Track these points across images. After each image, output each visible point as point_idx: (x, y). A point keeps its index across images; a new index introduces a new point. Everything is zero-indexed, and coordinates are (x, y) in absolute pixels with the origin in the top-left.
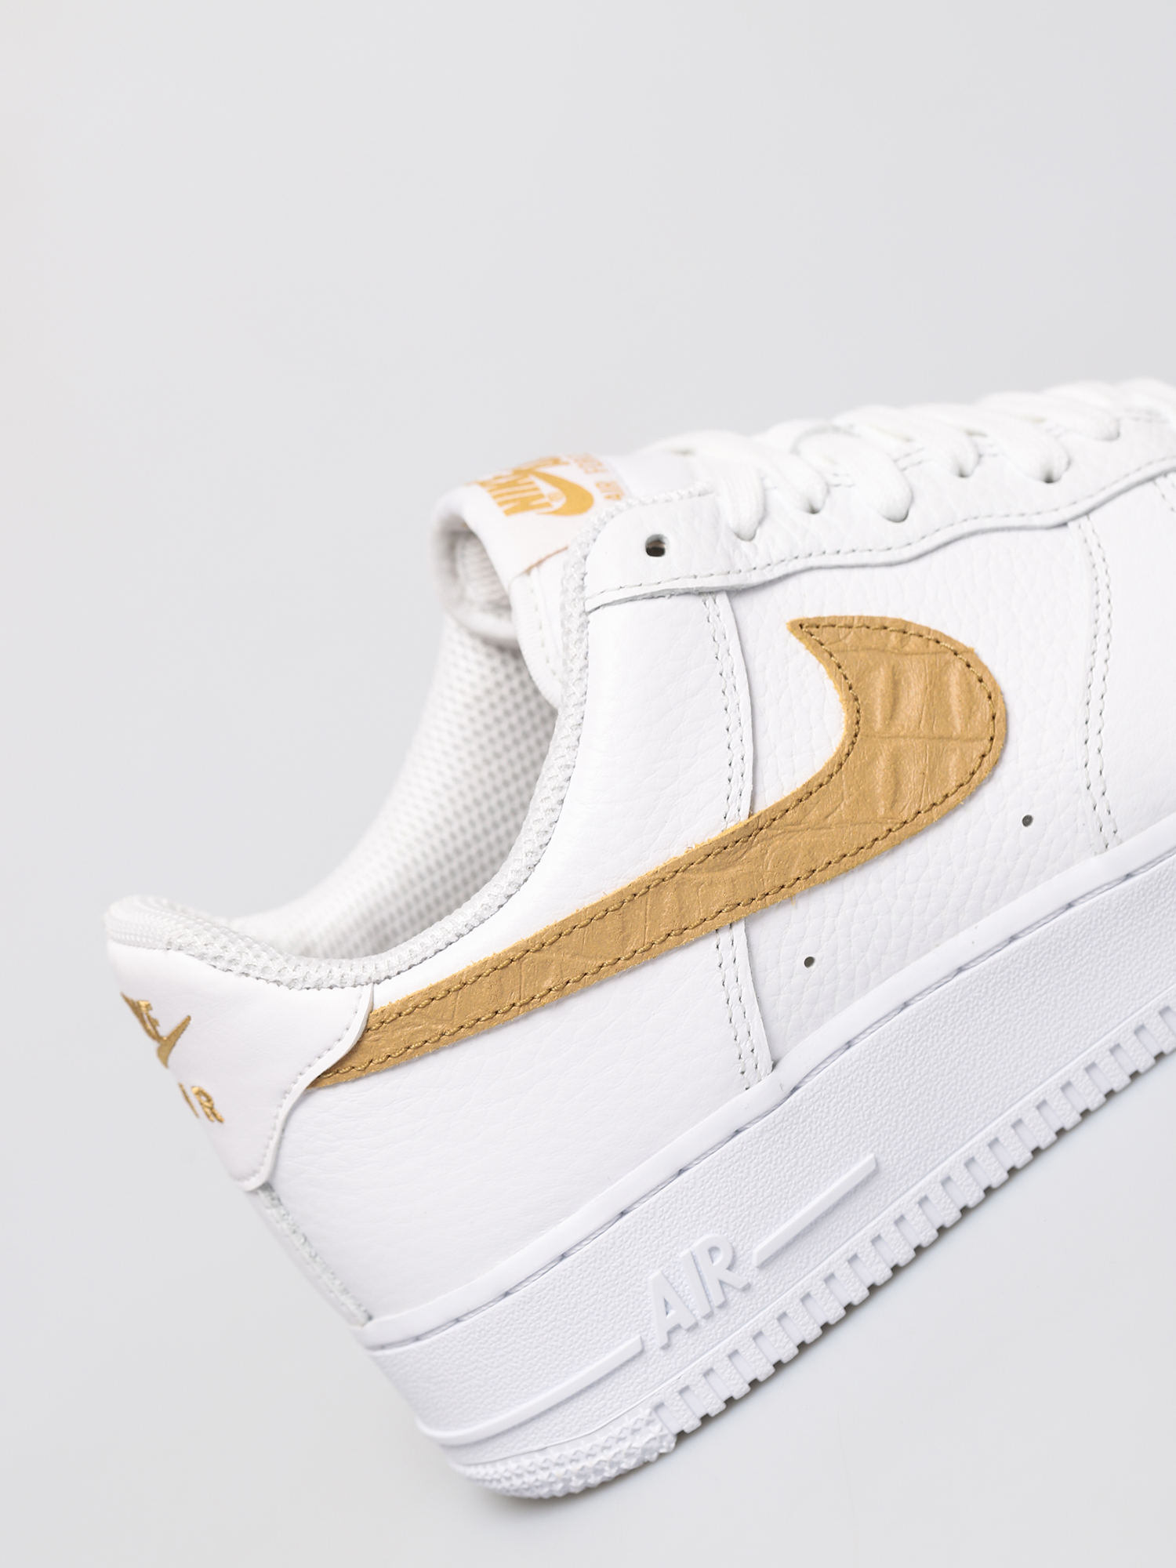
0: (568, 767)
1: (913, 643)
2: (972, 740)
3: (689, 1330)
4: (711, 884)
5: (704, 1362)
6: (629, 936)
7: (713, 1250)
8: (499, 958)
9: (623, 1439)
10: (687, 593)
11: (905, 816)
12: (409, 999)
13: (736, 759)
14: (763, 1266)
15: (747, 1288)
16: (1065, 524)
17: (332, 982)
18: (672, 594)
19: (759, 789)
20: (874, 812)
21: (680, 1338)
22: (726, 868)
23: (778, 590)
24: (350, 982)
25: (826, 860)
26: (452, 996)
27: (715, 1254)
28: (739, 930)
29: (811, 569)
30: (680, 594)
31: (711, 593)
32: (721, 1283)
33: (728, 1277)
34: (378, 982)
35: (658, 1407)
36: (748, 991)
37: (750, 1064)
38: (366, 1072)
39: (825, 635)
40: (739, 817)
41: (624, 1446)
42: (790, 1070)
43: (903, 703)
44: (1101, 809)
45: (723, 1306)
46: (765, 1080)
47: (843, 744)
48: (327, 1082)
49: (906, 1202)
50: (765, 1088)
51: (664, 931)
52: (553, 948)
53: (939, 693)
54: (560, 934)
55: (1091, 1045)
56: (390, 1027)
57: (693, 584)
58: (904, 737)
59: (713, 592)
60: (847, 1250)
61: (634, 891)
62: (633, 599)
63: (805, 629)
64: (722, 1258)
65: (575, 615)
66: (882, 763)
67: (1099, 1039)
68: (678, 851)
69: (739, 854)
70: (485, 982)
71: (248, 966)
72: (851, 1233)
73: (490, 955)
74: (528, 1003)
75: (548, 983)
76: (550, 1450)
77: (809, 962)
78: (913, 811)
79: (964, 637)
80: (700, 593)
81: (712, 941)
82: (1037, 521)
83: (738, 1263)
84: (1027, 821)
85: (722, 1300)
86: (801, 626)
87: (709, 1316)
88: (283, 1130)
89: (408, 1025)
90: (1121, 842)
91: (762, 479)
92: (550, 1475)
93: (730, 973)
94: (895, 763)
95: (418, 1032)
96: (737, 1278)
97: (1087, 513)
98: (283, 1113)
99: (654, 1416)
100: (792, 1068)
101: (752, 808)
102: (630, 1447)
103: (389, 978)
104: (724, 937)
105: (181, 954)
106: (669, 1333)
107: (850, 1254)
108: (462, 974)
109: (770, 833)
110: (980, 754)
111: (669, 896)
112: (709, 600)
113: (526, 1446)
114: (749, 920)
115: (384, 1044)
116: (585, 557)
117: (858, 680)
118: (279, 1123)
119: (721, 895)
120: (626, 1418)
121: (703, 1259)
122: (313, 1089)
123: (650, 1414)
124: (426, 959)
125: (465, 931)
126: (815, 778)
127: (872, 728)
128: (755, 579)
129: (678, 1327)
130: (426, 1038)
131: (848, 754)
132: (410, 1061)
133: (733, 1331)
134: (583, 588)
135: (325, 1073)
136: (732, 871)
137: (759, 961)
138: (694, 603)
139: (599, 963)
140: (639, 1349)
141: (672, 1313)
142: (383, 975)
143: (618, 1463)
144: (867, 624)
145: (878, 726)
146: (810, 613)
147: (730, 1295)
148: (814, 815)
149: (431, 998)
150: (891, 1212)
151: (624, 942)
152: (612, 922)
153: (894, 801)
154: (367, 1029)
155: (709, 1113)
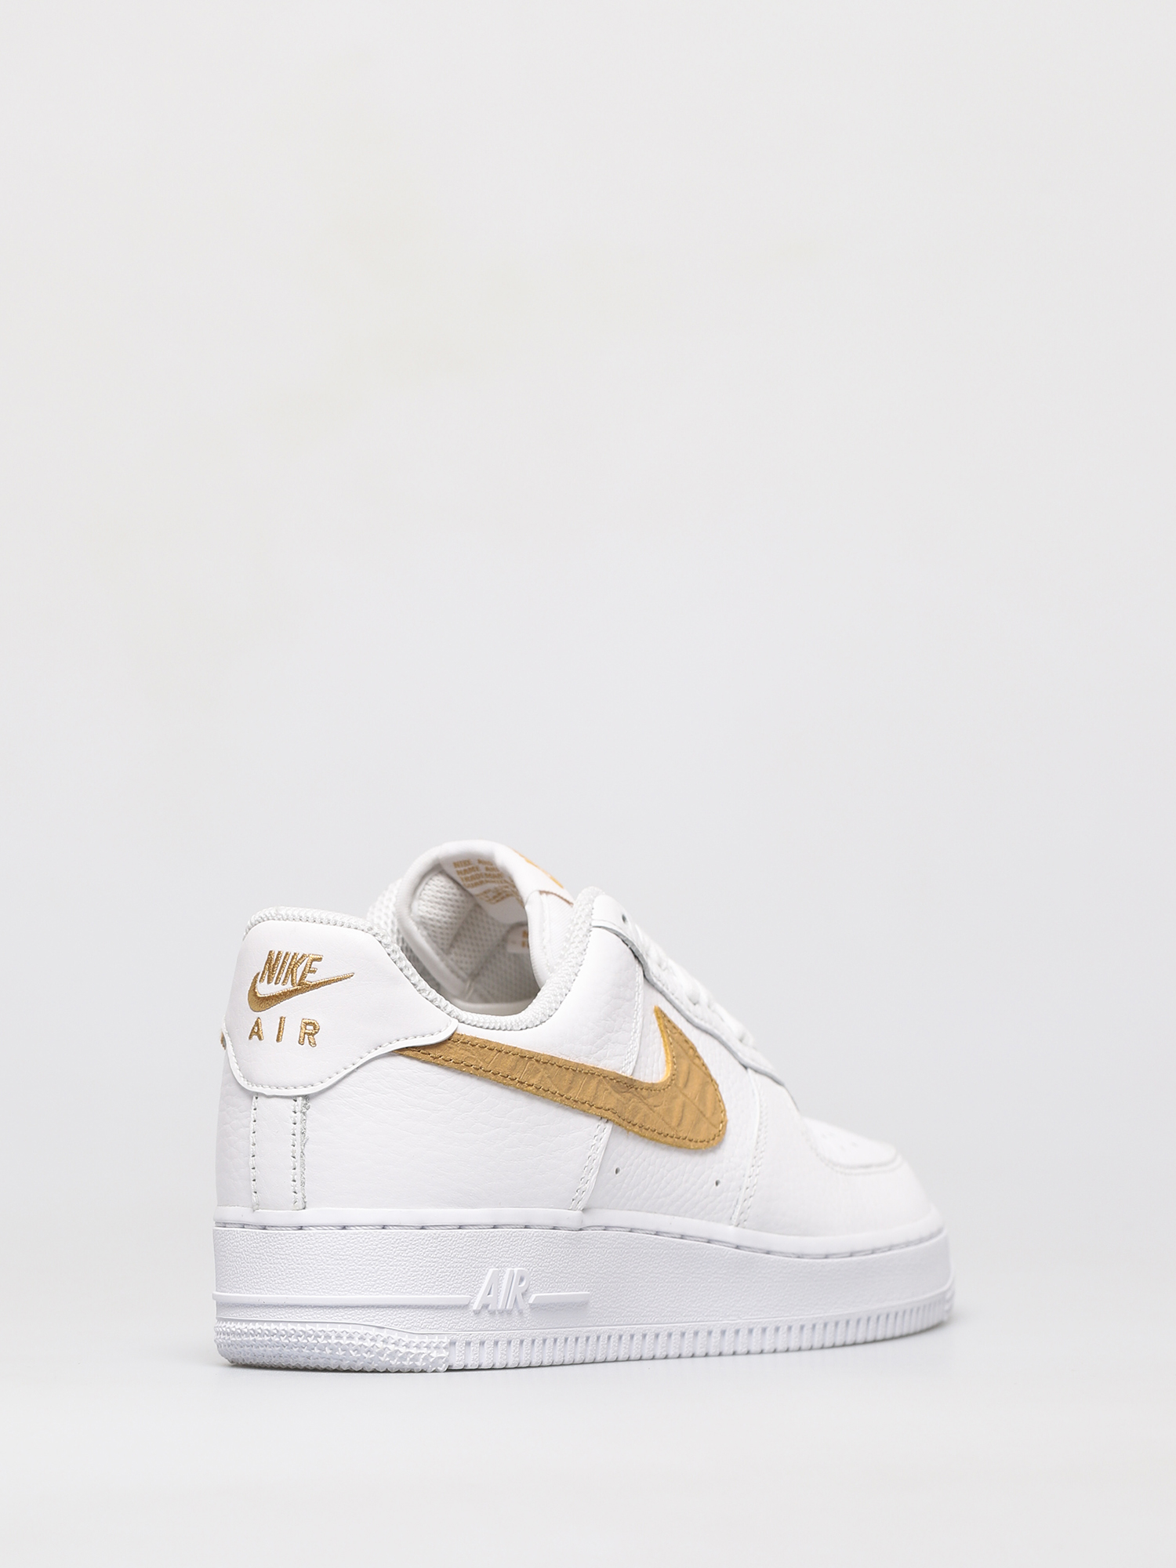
1: (698, 1062)
2: (712, 1125)
3: (490, 1311)
4: (610, 1093)
5: (484, 1335)
6: (571, 1088)
7: (522, 1278)
9: (429, 1348)
11: (681, 1135)
13: (633, 1046)
14: (531, 1306)
16: (747, 1067)
17: (440, 1006)
21: (484, 1313)
22: (618, 1092)
25: (649, 1126)
26: (494, 1052)
27: (521, 1281)
28: (610, 1126)
35: (454, 1343)
36: (599, 1159)
37: (579, 1198)
39: (668, 1025)
41: (427, 1352)
44: (747, 1204)
46: (578, 1212)
48: (408, 1053)
50: (566, 1216)
51: (585, 1098)
56: (460, 1045)
58: (688, 1098)
61: (583, 1068)
62: (618, 934)
63: (662, 1015)
64: (523, 1285)
65: (587, 923)
69: (623, 1090)
70: (511, 1057)
76: (385, 1330)
77: (617, 1171)
78: (685, 1135)
81: (598, 1122)
82: (739, 1055)
84: (717, 1183)
86: (660, 1012)
90: (744, 1227)
93: (596, 1144)
94: (683, 1107)
97: (755, 1071)
98: (373, 1055)
99: (448, 1346)
100: (589, 1218)
102: (429, 1354)
103: (467, 1023)
104: (602, 1124)
106: (483, 1306)
109: (635, 1092)
111: (593, 1084)
113: (371, 1321)
114: (614, 1125)
119: (611, 1102)
120: (437, 1336)
121: (516, 1279)
126: (655, 1085)
129: (487, 1306)
130: (473, 1064)
131: (668, 1086)
133: (503, 1330)
134: (592, 913)
135: (411, 1048)
136: (618, 1096)
139: (556, 1090)
140: (466, 1303)
141: (491, 1295)
144: (683, 1035)
145: (680, 1084)
147: (515, 1309)
149: (486, 1046)
151: (569, 1089)
152: (569, 1075)
153: (679, 1124)
154: (450, 1038)
155: (552, 1208)
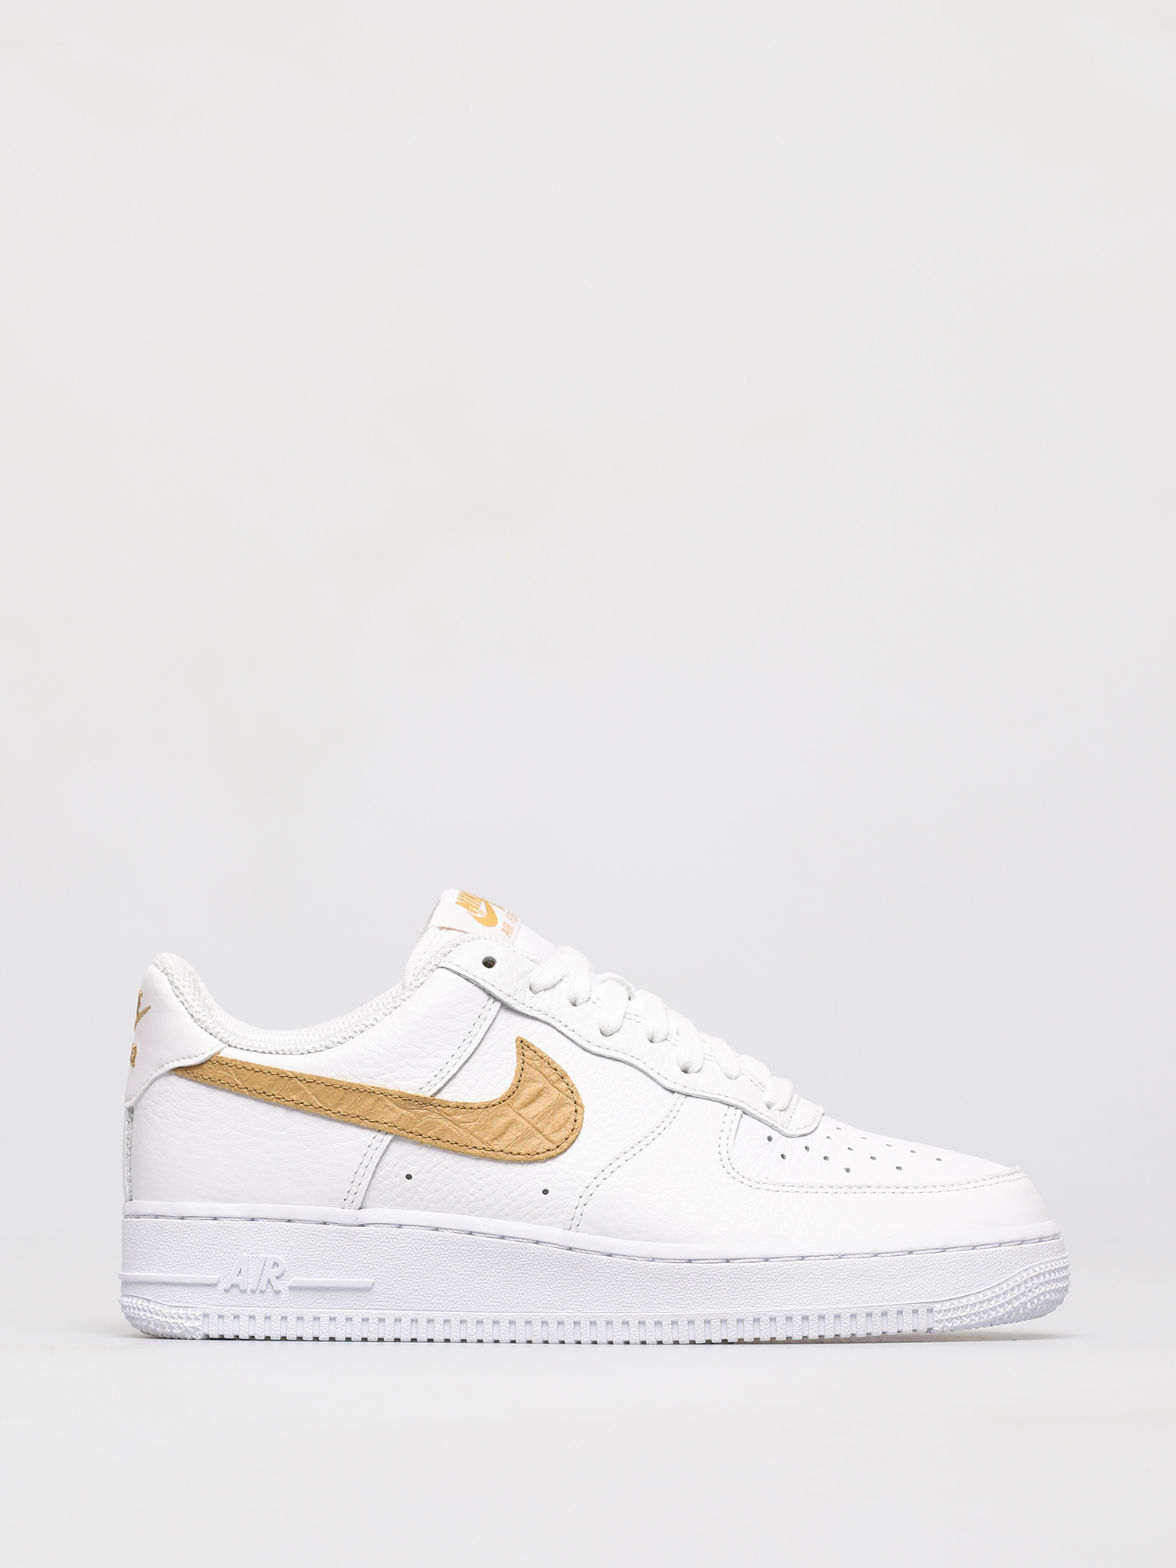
0: (377, 1020)
1: (562, 1086)
2: (550, 1141)
3: (241, 1291)
4: (391, 1109)
5: (238, 1310)
6: (342, 1104)
7: (276, 1264)
8: (283, 1072)
9: (182, 1318)
10: (484, 990)
11: (495, 1148)
12: (235, 1060)
13: (446, 1070)
14: (291, 1288)
15: (278, 1292)
16: (673, 1092)
17: (213, 1032)
18: (477, 985)
19: (445, 1089)
20: (484, 1136)
21: (235, 1291)
22: (403, 1109)
23: (528, 1021)
24: (219, 1038)
25: (448, 1139)
26: (252, 1072)
27: (275, 1267)
28: (389, 1138)
29: (549, 1024)
30: (479, 988)
31: (495, 998)
32: (269, 1281)
33: (274, 1280)
34: (230, 1046)
35: (206, 1316)
36: (372, 1166)
37: (351, 1198)
38: (195, 1079)
39: (529, 1053)
40: (427, 1093)
41: (180, 1321)
42: (366, 1215)
43: (534, 1105)
44: (579, 1211)
45: (262, 1292)
46: (352, 1210)
47: (495, 1100)
48: (179, 1073)
49: (374, 1315)
50: (349, 1214)
51: (357, 1113)
52: (307, 1084)
53: (554, 1112)
54: (315, 1081)
55: (503, 1312)
56: (219, 1066)
57: (489, 987)
58: (523, 1117)
59: (496, 999)
60: (333, 1313)
61: (358, 1087)
62: (459, 974)
63: (523, 1044)
64: (277, 1271)
65: (433, 964)
66: (503, 1121)
67: (508, 1312)
68: (390, 1086)
69: (413, 1107)
70: (270, 1077)
71: (186, 1000)
72: (340, 1307)
73: (281, 1068)
74: (279, 1099)
75: (294, 1097)
76: (152, 1303)
77: (409, 1177)
78: (501, 1149)
79: (585, 1099)
80: (490, 994)
81: (374, 1134)
82: (662, 1081)
83: (282, 1278)
84: (545, 1192)
85: (264, 1288)
86: (522, 1042)
87: (253, 1292)
88: (151, 1084)
89: (226, 1071)
90: (577, 1232)
91: (566, 976)
92: (145, 1315)
93: (371, 1153)
94: (510, 1124)
95: (229, 1077)
96: (278, 1285)
97: (687, 1096)
98: (156, 1074)
99: (201, 1317)
100: (367, 1215)
101: (435, 1094)
102: (182, 1324)
103: (236, 1048)
104: (380, 1136)
105: (166, 976)
106: (233, 1286)
107: (333, 1316)
108: (263, 1066)
109: (434, 1109)
110: (548, 1148)
111: (370, 1101)
112: (492, 1000)
113: (144, 1294)
114: (397, 1138)
115: (210, 1072)
116: (458, 945)
117: (525, 1081)
118: (151, 1079)
119: (391, 1117)
120: (190, 1309)
121: (270, 1264)
122: (173, 1072)
123: (200, 1315)
124: (256, 1051)
125: (281, 1052)
126: (472, 1104)
127: (513, 1104)
128: (519, 1008)
129: (238, 1286)
130: (229, 1082)
131: (494, 1106)
132: (216, 1088)
133: (259, 1307)
134: (445, 955)
135: (181, 1068)
136: (405, 1112)
137: (387, 1158)
138: (484, 997)
139: (321, 1105)
140: (215, 1282)
141: (240, 1277)
142: (234, 1045)
143: (173, 1328)
144: (550, 1062)
145: (516, 1105)
146: (531, 1040)
147: (269, 1290)
148: (458, 1117)
149: (244, 1067)
150: (364, 1313)
151: (338, 1105)
152: (340, 1093)
153: (496, 1139)
154: (209, 1060)
155: (319, 1206)
